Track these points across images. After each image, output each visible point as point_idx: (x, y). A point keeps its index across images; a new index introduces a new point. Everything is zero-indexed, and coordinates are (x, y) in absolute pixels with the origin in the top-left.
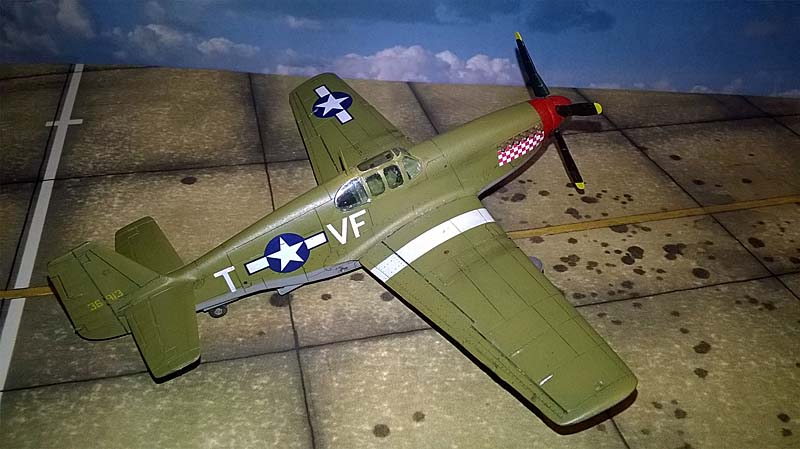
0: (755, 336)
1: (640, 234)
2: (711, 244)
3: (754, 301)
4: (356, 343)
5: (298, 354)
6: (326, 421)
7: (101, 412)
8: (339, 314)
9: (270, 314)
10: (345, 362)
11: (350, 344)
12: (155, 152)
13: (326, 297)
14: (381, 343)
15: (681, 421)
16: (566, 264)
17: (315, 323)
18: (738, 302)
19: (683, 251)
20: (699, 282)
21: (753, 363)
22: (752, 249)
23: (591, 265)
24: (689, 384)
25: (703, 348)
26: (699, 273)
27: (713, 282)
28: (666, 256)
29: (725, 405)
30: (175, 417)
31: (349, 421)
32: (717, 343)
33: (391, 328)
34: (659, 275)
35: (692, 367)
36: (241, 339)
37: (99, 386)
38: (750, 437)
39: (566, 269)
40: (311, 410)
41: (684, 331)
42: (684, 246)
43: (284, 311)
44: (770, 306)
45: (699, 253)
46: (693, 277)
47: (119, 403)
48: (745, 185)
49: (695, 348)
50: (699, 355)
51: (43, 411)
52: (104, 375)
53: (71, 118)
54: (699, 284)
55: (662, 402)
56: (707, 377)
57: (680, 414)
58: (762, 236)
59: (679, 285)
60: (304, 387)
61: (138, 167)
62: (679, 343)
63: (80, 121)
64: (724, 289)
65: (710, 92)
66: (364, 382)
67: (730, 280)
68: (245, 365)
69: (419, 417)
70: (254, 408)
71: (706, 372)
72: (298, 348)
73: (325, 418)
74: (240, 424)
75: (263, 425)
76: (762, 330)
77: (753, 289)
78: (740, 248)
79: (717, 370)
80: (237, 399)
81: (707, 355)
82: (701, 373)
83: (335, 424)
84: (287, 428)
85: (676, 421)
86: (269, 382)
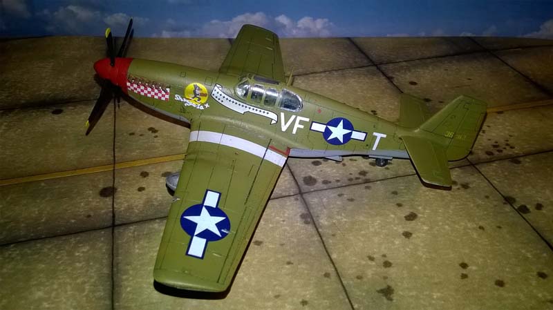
0: (452, 207)
3: (455, 182)
4: (157, 221)
5: (113, 230)
6: (124, 277)
8: (149, 202)
9: (97, 202)
10: (146, 234)
11: (152, 222)
15: (387, 269)
16: (321, 160)
17: (130, 208)
21: (447, 227)
24: (397, 243)
25: (412, 217)
29: (421, 257)
32: (423, 213)
34: (387, 166)
35: (401, 231)
36: (73, 221)
38: (436, 280)
39: (321, 164)
40: (115, 269)
41: (399, 205)
43: (108, 200)
44: (465, 186)
49: (405, 217)
50: (408, 222)
55: (375, 256)
56: (411, 238)
57: (387, 264)
59: (401, 173)
60: (113, 254)
61: (23, 104)
62: (394, 214)
68: (73, 239)
70: (75, 269)
71: (411, 234)
73: (125, 274)
74: (62, 281)
75: (78, 281)
76: (458, 203)
77: (456, 174)
79: (419, 232)
80: (62, 263)
81: (414, 221)
82: (407, 235)
83: (131, 278)
84: (95, 282)
85: (384, 270)
86: (88, 251)
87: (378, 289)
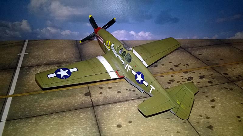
0: (228, 97)
1: (192, 73)
2: (213, 75)
3: (226, 88)
4: (110, 104)
5: (93, 108)
6: (102, 124)
7: (35, 125)
8: (105, 97)
9: (84, 98)
10: (108, 109)
11: (108, 105)
12: (50, 60)
13: (101, 93)
14: (118, 104)
15: (208, 119)
16: (171, 82)
17: (98, 100)
18: (222, 89)
19: (205, 77)
20: (210, 84)
21: (228, 104)
22: (224, 75)
23: (178, 82)
24: (210, 110)
25: (213, 101)
26: (209, 82)
27: (214, 84)
28: (200, 79)
29: (221, 115)
30: (57, 125)
31: (109, 124)
32: (217, 99)
33: (121, 100)
34: (198, 83)
35: (210, 106)
36: (76, 105)
37: (34, 119)
38: (229, 123)
39: (171, 83)
40: (98, 122)
41: (207, 97)
42: (205, 76)
43: (89, 97)
44: (231, 89)
45: (209, 77)
46: (208, 83)
47: (41, 122)
48: (221, 60)
49: (210, 101)
50: (212, 103)
51: (18, 125)
52: (36, 116)
53: (25, 53)
54: (210, 85)
55: (202, 115)
57: (208, 118)
58: (227, 72)
59: (204, 86)
60: (96, 116)
61: (45, 64)
62: (206, 100)
63: (28, 53)
64: (217, 86)
65: (209, 39)
66: (113, 114)
67: (219, 83)
68: (78, 111)
69: (130, 122)
70: (81, 122)
71: (214, 107)
72: (93, 106)
73: (102, 123)
74: (77, 126)
75: (84, 126)
76: (230, 95)
77: (226, 85)
78: (221, 76)
79: (218, 106)
80: (76, 120)
81: (214, 102)
82: (213, 107)
83: (105, 125)
84: (91, 127)
85: (207, 120)
86: (85, 115)
87: (207, 126)
